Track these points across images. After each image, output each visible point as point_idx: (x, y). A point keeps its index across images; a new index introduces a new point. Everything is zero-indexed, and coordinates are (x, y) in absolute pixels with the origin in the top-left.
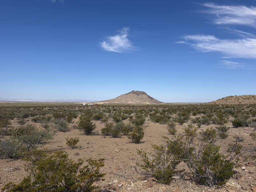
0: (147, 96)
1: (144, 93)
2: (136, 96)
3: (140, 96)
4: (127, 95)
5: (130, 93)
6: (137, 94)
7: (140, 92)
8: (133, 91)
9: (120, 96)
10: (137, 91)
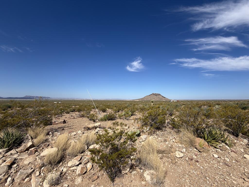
0: (161, 96)
1: (159, 95)
2: (155, 96)
3: (158, 97)
4: (150, 96)
5: (151, 95)
6: (155, 95)
7: (157, 94)
8: (153, 93)
9: (146, 97)
10: (156, 94)
